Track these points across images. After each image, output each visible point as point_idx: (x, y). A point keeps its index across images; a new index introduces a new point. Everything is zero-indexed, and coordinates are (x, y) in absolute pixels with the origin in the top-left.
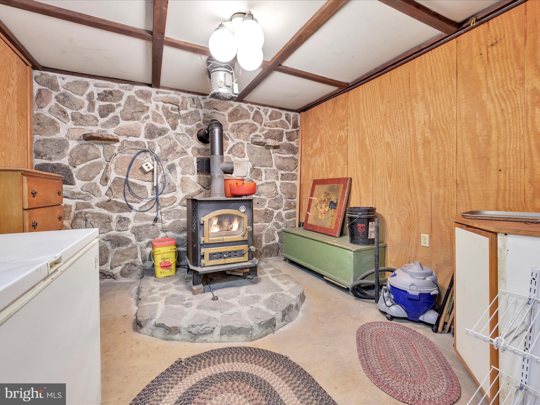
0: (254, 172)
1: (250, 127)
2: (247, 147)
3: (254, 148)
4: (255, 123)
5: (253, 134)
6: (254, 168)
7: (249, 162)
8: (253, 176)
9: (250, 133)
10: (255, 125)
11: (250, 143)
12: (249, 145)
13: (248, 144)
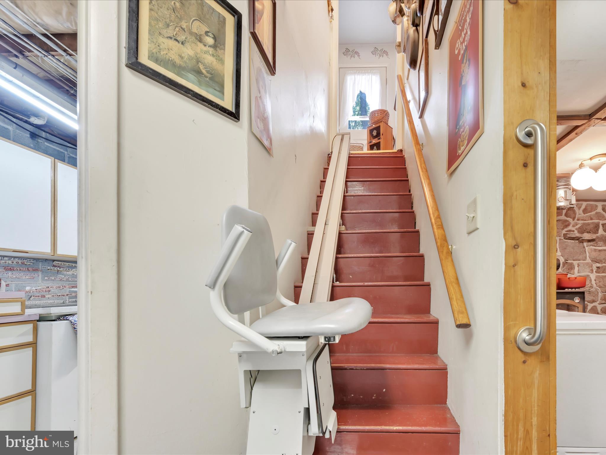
0: (566, 266)
1: (562, 224)
2: (559, 243)
3: (567, 243)
4: (568, 219)
5: (566, 229)
6: (566, 262)
7: (561, 257)
8: (566, 270)
9: (563, 229)
10: (568, 221)
11: (563, 238)
12: (562, 241)
13: (560, 239)
